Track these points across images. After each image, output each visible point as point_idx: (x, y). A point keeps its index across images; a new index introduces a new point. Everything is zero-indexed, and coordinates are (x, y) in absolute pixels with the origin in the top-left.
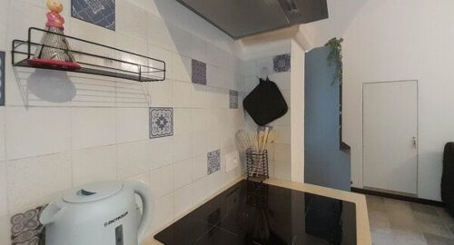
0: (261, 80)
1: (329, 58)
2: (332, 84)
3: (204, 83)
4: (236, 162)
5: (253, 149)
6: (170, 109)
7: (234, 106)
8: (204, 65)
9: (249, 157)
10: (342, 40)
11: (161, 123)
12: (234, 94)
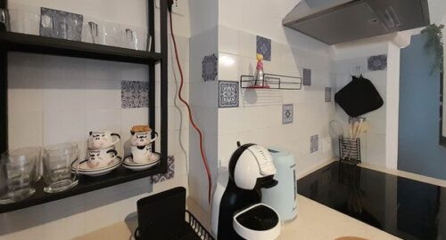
0: (354, 77)
1: (427, 46)
2: (431, 73)
3: (309, 84)
4: (329, 145)
5: (345, 136)
6: (291, 105)
7: (328, 100)
8: (310, 71)
9: (341, 143)
10: (442, 26)
11: (288, 114)
12: (328, 90)
